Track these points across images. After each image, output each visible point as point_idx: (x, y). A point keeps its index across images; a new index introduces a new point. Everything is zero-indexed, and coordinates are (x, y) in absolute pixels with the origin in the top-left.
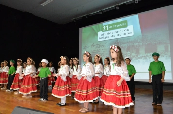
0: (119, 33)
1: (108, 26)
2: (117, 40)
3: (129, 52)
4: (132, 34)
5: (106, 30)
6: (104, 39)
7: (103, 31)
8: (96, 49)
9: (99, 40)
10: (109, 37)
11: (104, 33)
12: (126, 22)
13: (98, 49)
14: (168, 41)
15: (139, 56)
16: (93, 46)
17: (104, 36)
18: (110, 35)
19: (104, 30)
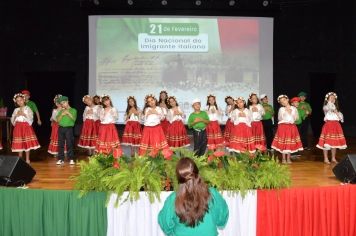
0: (183, 44)
1: (160, 26)
2: (179, 55)
3: (199, 79)
4: (206, 50)
5: (157, 33)
6: (151, 50)
7: (150, 34)
8: (134, 67)
9: (141, 50)
10: (162, 47)
11: (152, 37)
12: (196, 26)
13: (139, 67)
14: (258, 69)
15: (216, 86)
16: (125, 59)
17: (152, 44)
18: (164, 44)
19: (152, 32)
